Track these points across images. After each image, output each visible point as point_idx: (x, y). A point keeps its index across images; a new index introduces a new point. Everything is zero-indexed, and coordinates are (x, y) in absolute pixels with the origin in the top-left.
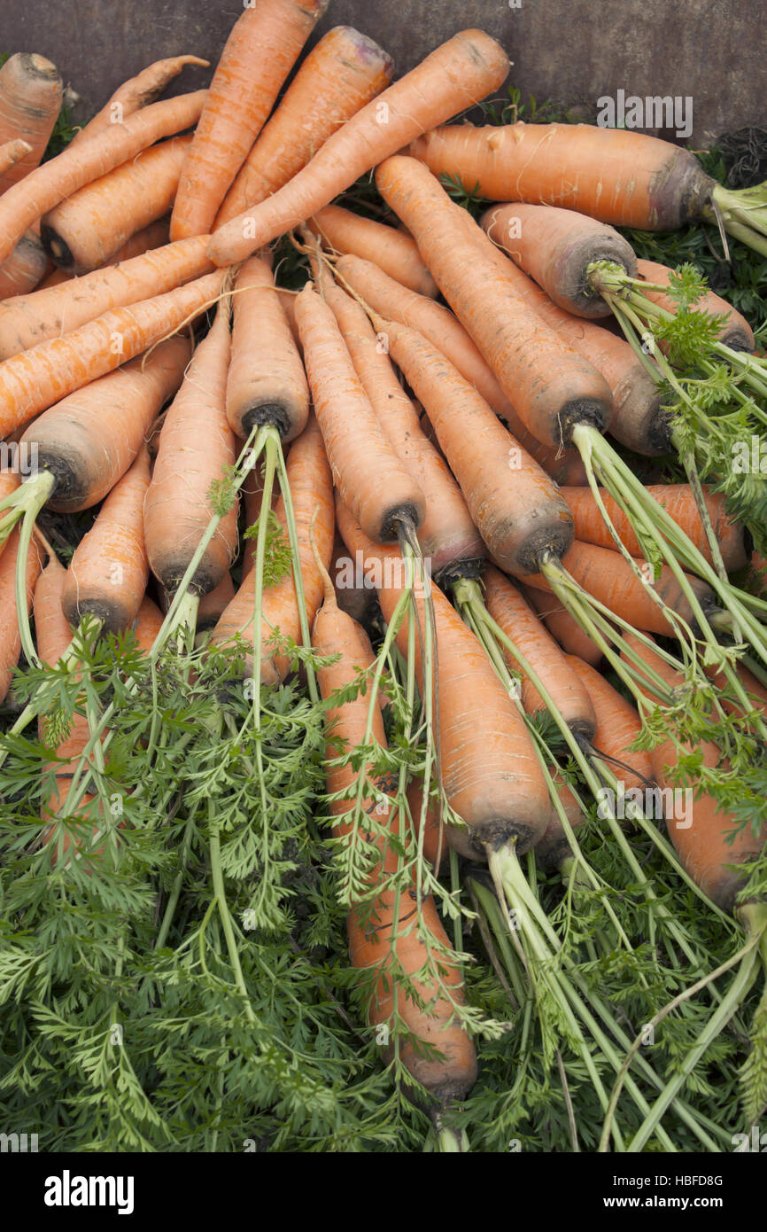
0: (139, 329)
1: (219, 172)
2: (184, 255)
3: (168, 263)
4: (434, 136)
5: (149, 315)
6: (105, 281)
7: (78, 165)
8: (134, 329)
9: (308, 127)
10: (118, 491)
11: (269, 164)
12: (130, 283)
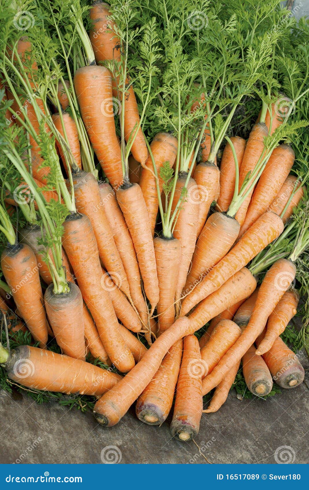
0: (210, 279)
1: (191, 357)
2: (196, 320)
3: (202, 315)
4: (116, 383)
5: (208, 286)
6: (222, 302)
7: (241, 346)
8: (212, 279)
9: (165, 376)
10: (204, 221)
11: (173, 364)
12: (214, 302)
